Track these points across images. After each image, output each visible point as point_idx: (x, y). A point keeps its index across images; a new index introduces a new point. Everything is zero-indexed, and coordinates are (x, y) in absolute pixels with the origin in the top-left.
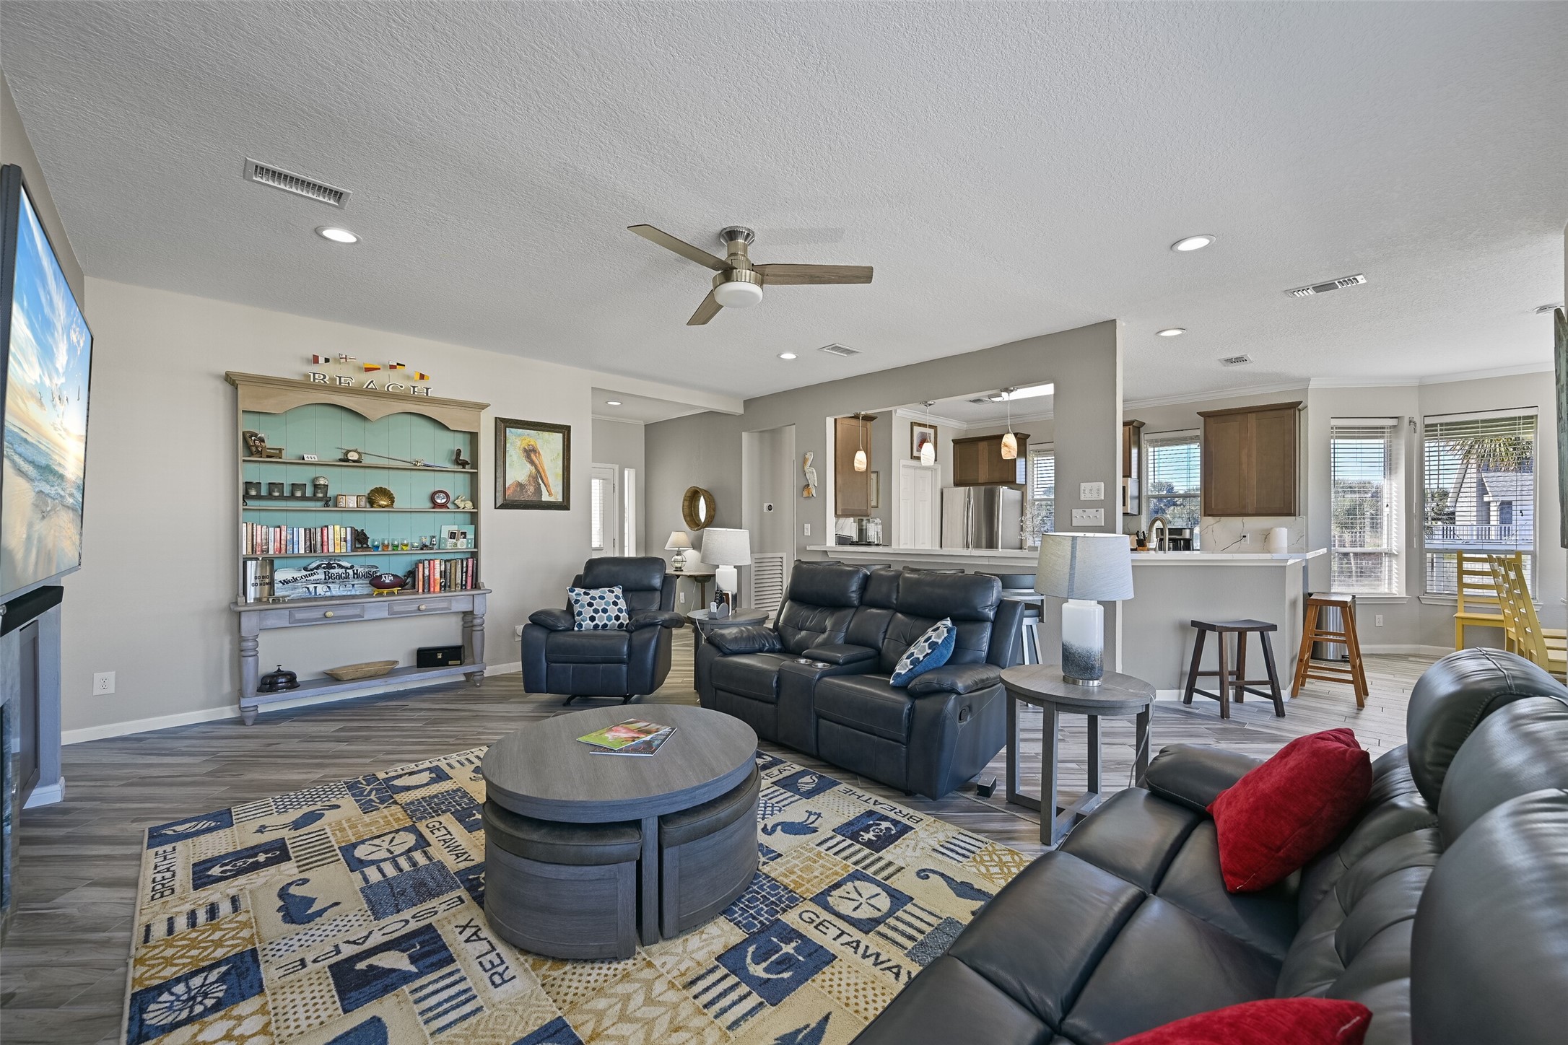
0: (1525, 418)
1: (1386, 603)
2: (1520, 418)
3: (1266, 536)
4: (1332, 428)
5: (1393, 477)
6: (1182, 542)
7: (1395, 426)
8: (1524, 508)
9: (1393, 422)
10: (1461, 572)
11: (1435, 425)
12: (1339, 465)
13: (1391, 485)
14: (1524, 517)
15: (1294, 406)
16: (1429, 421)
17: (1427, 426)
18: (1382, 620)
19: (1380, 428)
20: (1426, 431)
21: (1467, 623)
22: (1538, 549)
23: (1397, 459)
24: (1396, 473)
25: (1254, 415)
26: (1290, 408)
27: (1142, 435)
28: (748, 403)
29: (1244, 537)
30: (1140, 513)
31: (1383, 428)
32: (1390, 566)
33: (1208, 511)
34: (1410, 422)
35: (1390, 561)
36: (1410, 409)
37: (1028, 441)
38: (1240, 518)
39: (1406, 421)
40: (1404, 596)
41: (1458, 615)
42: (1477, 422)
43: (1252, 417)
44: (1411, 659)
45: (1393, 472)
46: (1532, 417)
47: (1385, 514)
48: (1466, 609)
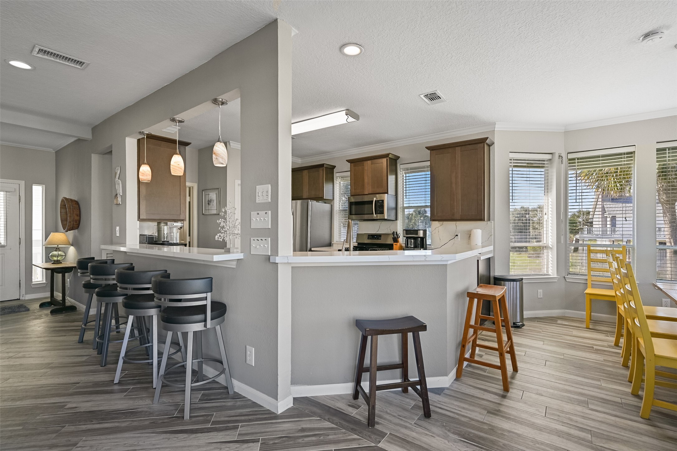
0: (628, 153)
1: (546, 282)
2: (624, 154)
3: (469, 235)
4: (511, 160)
5: (549, 194)
6: (419, 239)
7: (550, 160)
8: (627, 215)
9: (548, 157)
10: (590, 260)
11: (574, 159)
12: (516, 185)
13: (548, 200)
14: (627, 222)
15: (483, 141)
16: (571, 156)
17: (570, 160)
18: (542, 294)
19: (542, 161)
20: (569, 163)
21: (593, 297)
22: (635, 244)
23: (551, 182)
24: (551, 191)
25: (459, 148)
26: (481, 143)
27: (398, 165)
28: (95, 129)
29: (457, 235)
30: (396, 219)
31: (544, 161)
32: (548, 256)
33: (433, 218)
34: (559, 156)
35: (548, 253)
36: (559, 149)
37: (335, 170)
38: (455, 222)
39: (557, 156)
40: (556, 276)
41: (586, 291)
42: (599, 157)
43: (458, 149)
44: (559, 322)
45: (549, 191)
46: (631, 153)
47: (545, 220)
48: (593, 286)
